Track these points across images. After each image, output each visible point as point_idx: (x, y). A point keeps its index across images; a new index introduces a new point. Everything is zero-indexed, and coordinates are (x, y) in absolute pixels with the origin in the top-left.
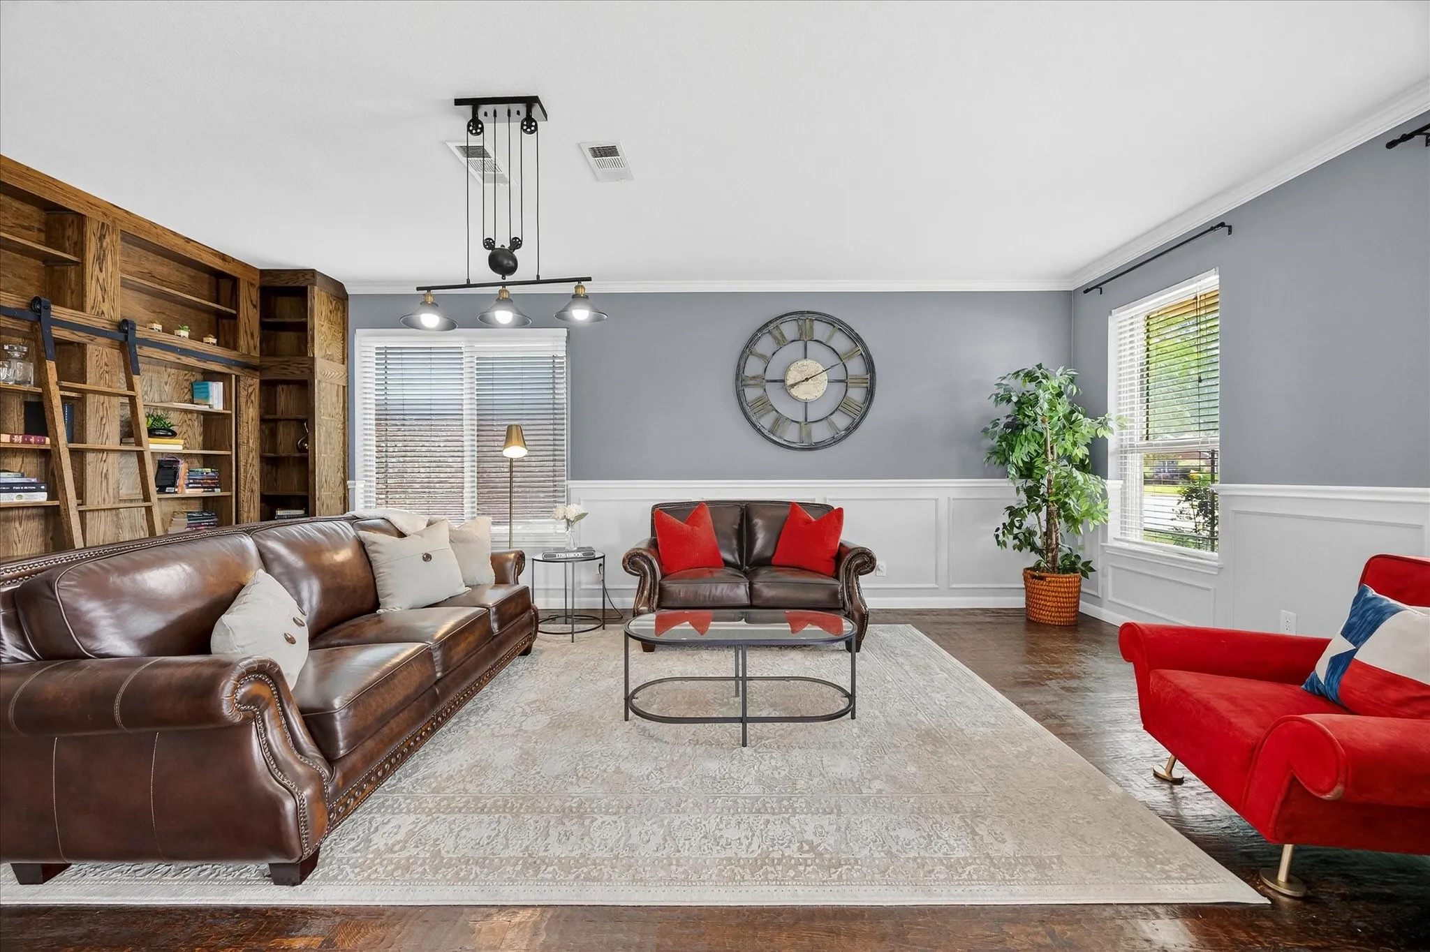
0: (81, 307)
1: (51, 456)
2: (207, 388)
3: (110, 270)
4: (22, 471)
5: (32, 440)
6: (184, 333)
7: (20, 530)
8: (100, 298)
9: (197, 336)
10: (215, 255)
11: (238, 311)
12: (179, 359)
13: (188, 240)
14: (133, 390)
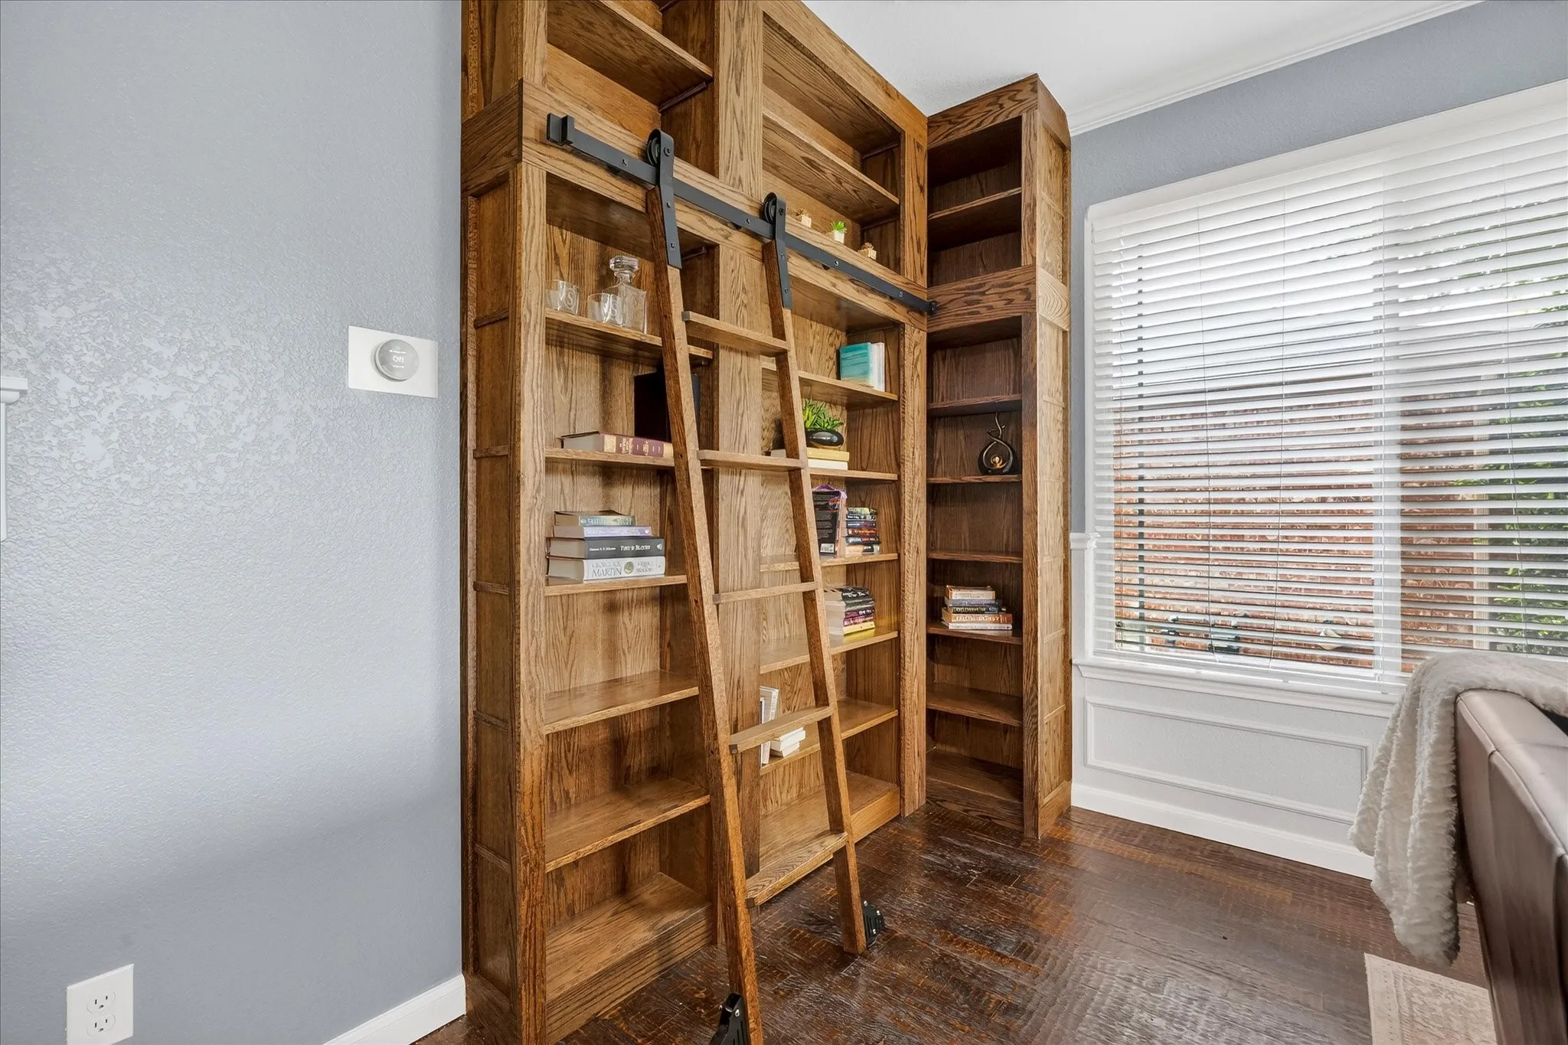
0: (712, 169)
1: (674, 481)
2: (866, 355)
3: (749, 94)
4: (632, 514)
5: (646, 448)
6: (839, 236)
7: (630, 627)
8: (737, 151)
9: (856, 243)
10: (877, 83)
11: (902, 200)
12: (834, 285)
13: (846, 49)
14: (782, 337)
